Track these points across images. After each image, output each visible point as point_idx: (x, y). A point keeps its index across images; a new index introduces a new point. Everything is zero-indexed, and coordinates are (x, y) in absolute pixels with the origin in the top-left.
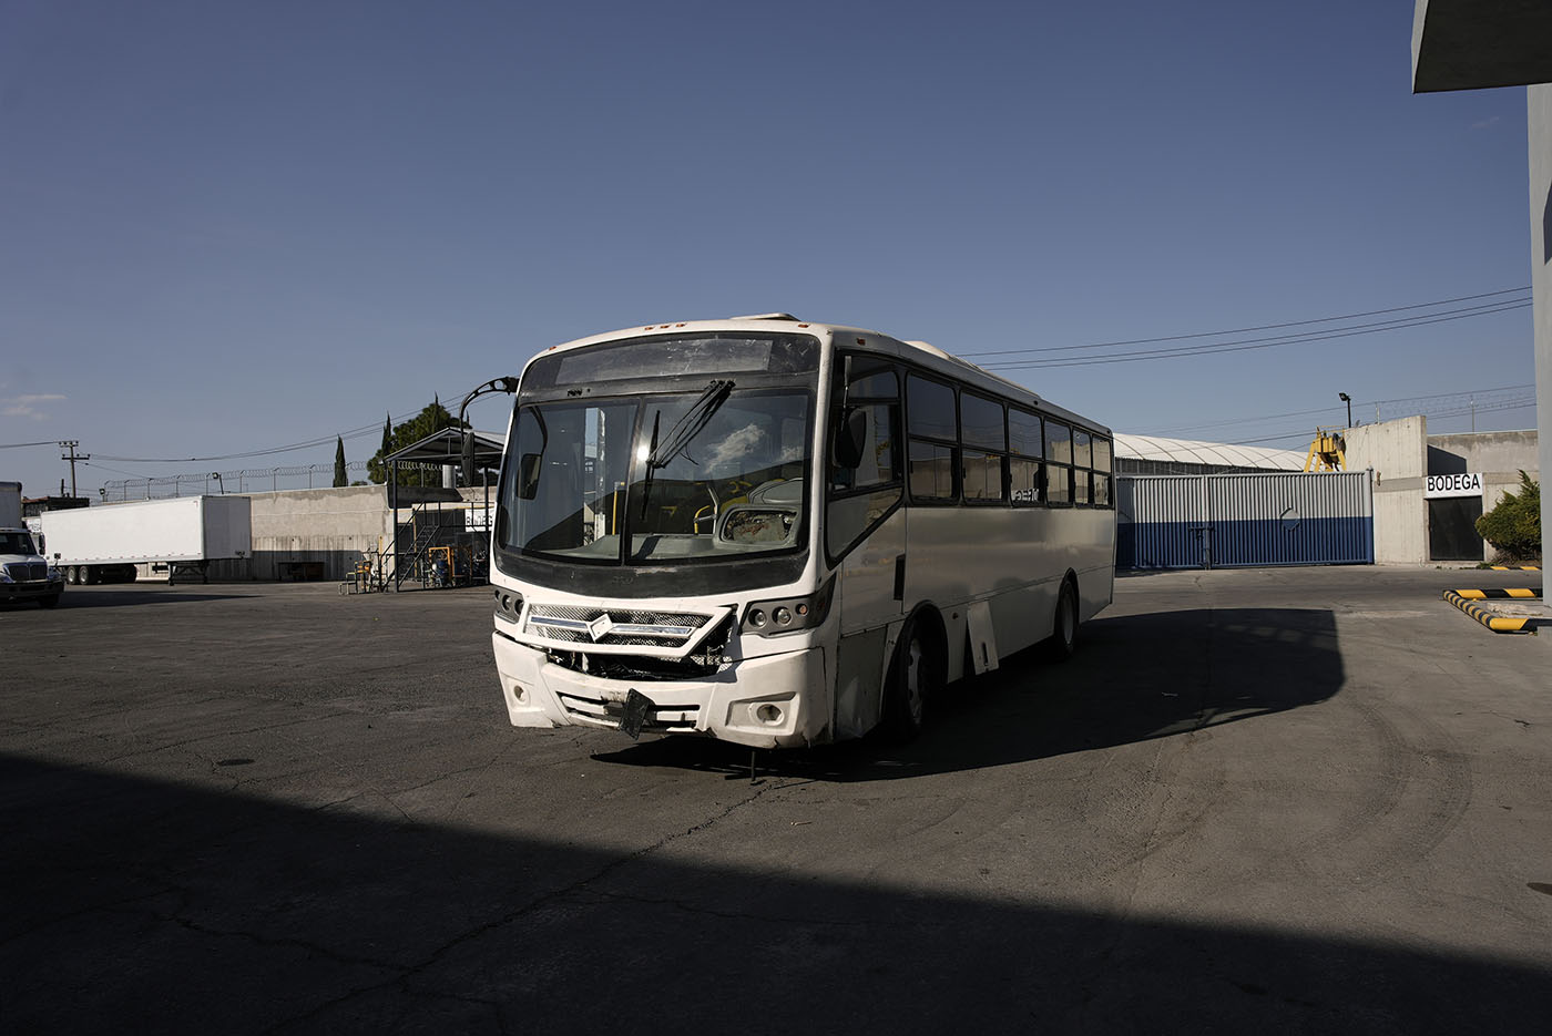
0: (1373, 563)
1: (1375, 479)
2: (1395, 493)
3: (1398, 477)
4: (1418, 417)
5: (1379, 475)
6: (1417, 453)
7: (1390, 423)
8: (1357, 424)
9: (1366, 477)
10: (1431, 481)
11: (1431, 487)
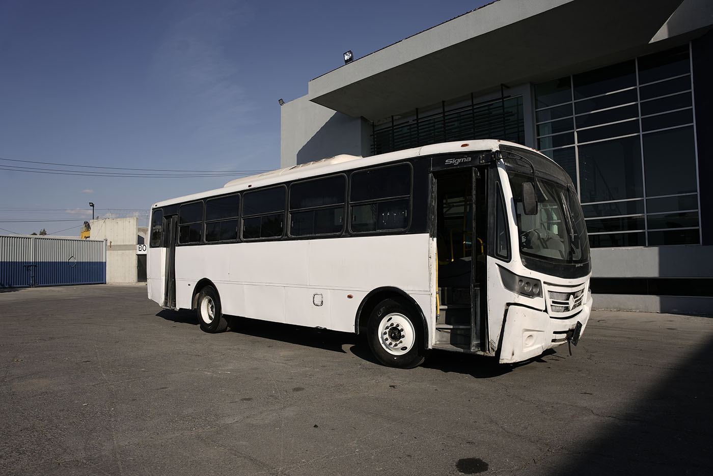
0: (105, 283)
1: (109, 244)
2: (120, 251)
3: (122, 244)
4: (135, 218)
5: (111, 242)
6: (134, 234)
7: (118, 219)
8: (98, 218)
9: (104, 243)
10: (140, 247)
11: (140, 249)
